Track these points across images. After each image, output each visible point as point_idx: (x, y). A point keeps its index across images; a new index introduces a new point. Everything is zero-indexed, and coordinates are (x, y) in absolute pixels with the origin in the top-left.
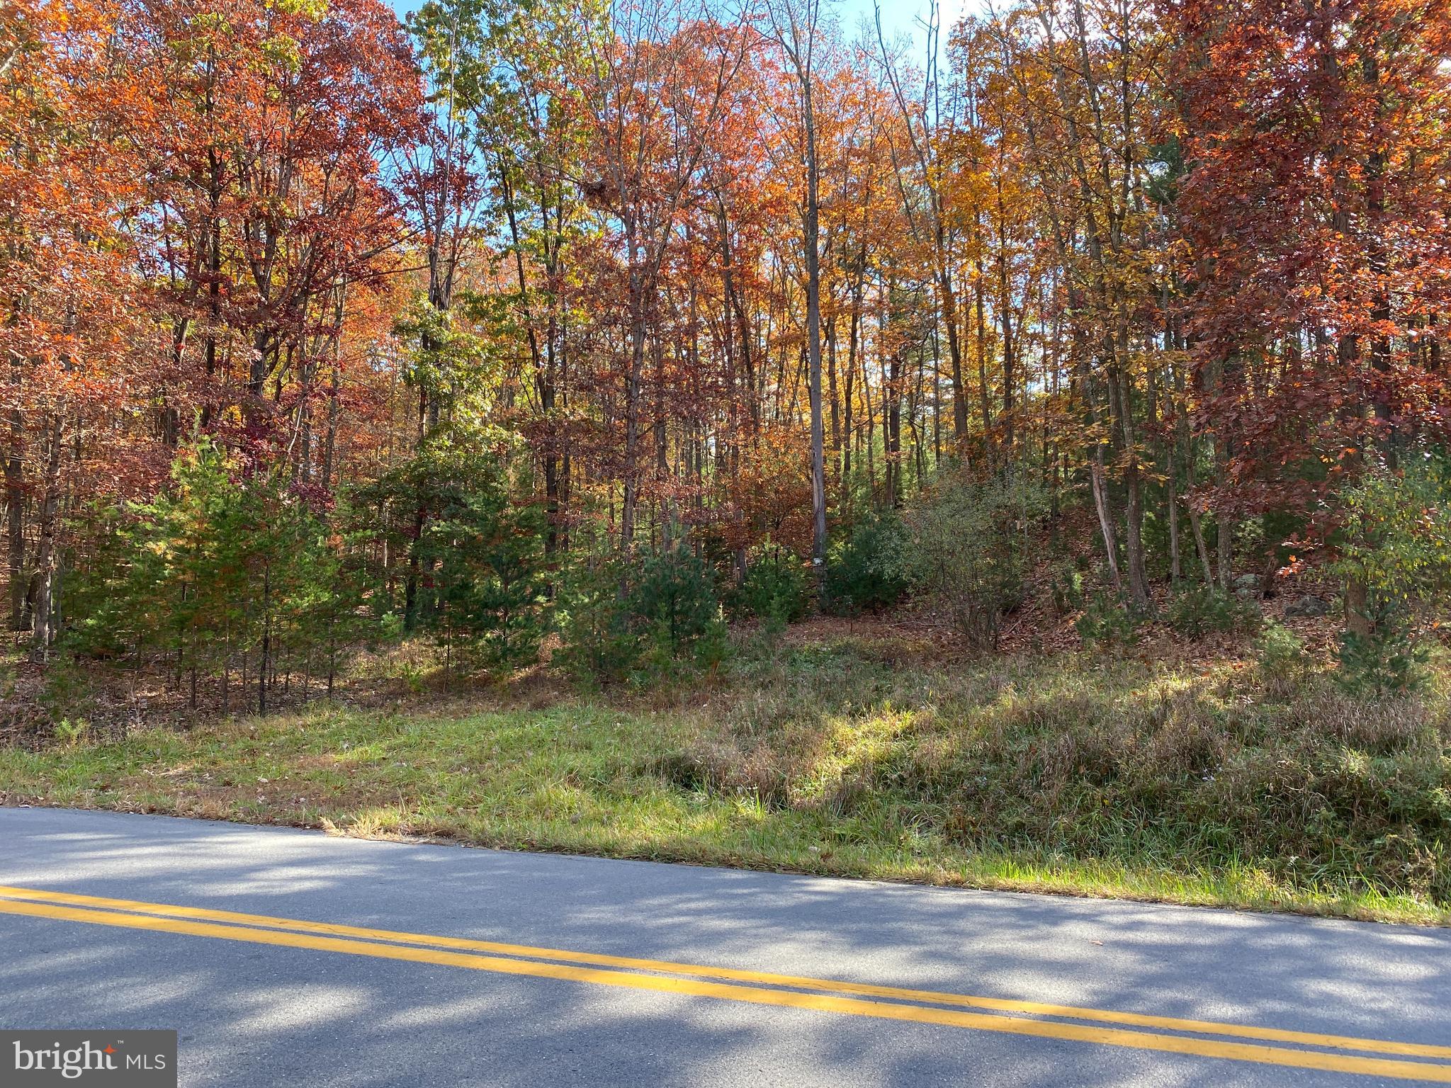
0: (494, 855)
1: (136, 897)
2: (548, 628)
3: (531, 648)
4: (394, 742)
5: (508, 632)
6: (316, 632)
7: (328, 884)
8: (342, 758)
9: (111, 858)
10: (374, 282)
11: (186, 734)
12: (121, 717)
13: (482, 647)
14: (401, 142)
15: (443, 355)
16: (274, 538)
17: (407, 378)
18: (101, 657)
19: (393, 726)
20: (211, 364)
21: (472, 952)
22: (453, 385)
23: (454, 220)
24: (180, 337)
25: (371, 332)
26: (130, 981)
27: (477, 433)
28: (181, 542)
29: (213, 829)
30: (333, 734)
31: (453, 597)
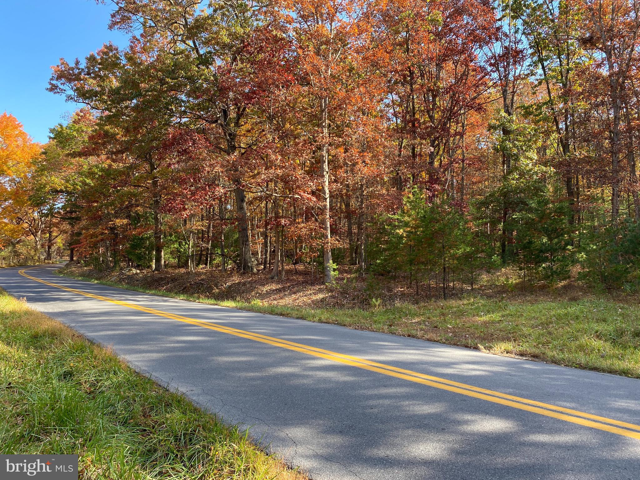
0: (562, 368)
1: (412, 369)
2: (575, 262)
3: (566, 271)
4: (504, 313)
5: (553, 263)
6: (465, 264)
7: (487, 373)
8: (482, 319)
9: (399, 353)
10: (479, 109)
11: (416, 306)
12: (392, 298)
13: (541, 271)
14: (487, 43)
15: (512, 136)
16: (445, 225)
17: (495, 149)
18: (382, 275)
19: (503, 306)
20: (414, 155)
21: (562, 413)
22: (518, 149)
23: (513, 73)
24: (401, 147)
25: (478, 132)
26: (417, 403)
27: (531, 170)
28: (409, 229)
29: (434, 345)
30: (476, 308)
31: (525, 248)
